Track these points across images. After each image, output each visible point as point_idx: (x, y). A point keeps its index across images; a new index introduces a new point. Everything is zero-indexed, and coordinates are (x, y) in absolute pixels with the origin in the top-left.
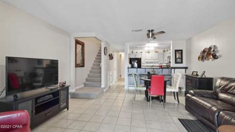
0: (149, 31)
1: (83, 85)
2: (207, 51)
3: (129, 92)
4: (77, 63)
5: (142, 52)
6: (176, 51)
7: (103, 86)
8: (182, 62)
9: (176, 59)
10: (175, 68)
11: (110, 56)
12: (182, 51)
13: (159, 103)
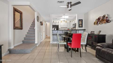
0: (68, 3)
1: (22, 43)
2: (102, 18)
3: (53, 45)
4: (16, 26)
5: (59, 22)
6: (79, 20)
7: (36, 42)
8: (82, 27)
9: (79, 25)
10: (79, 30)
11: (41, 22)
12: (82, 20)
13: (75, 52)
